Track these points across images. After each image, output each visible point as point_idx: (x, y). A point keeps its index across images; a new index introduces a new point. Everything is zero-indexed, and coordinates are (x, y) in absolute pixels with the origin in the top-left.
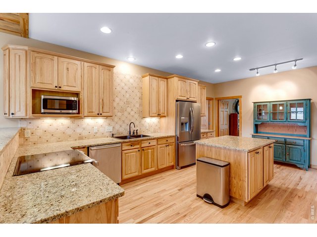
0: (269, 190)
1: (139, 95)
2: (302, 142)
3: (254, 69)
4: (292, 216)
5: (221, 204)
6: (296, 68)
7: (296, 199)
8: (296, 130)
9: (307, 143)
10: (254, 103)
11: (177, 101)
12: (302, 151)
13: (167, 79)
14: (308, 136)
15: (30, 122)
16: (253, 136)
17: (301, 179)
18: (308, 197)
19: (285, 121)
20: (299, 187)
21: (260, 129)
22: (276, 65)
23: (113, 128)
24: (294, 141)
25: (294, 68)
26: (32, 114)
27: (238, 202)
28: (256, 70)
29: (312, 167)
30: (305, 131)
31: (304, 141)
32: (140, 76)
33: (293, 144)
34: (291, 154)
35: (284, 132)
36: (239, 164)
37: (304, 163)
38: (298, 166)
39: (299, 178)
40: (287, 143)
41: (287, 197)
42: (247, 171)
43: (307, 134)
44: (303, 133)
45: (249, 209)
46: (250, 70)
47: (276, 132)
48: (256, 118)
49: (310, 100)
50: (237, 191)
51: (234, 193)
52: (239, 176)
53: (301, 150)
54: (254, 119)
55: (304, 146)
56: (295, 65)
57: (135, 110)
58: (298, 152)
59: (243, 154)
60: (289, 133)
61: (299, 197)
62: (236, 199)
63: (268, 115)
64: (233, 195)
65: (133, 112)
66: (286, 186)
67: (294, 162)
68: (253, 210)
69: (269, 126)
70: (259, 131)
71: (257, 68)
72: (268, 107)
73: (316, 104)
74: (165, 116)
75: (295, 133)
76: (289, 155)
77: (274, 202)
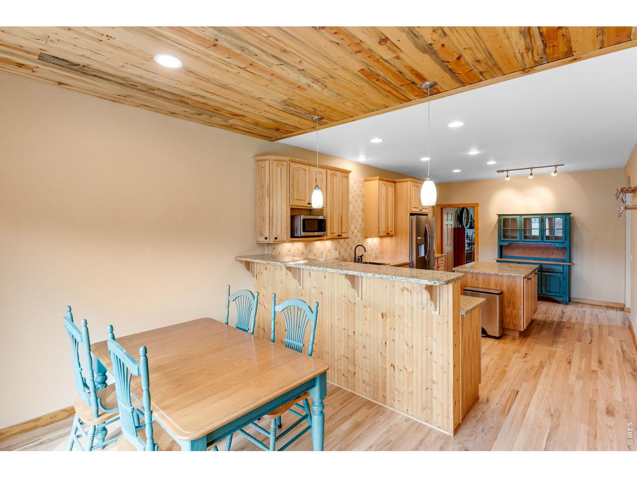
0: (535, 324)
1: (361, 206)
2: (561, 268)
3: (503, 171)
4: (566, 341)
5: (497, 335)
6: (556, 174)
7: (565, 329)
8: (552, 253)
9: (566, 269)
10: (499, 215)
11: (411, 214)
12: (562, 279)
13: (395, 182)
14: (568, 260)
15: (274, 247)
16: (497, 261)
17: (563, 312)
18: (576, 327)
19: (540, 240)
20: (564, 320)
21: (505, 253)
22: (531, 168)
23: (339, 252)
24: (552, 267)
25: (553, 175)
26: (291, 237)
27: (511, 333)
28: (505, 172)
29: (572, 300)
30: (564, 254)
31: (563, 267)
32: (362, 179)
33: (551, 271)
34: (548, 284)
35: (537, 256)
36: (512, 292)
37: (563, 295)
38: (557, 299)
39: (561, 312)
40: (543, 270)
41: (555, 328)
42: (522, 298)
43: (566, 257)
44: (560, 257)
45: (524, 339)
46: (498, 171)
47: (527, 256)
48: (502, 236)
49: (570, 214)
50: (511, 321)
51: (508, 324)
52: (514, 304)
53: (559, 278)
54: (499, 237)
55: (563, 273)
56: (556, 172)
57: (358, 227)
58: (556, 281)
59: (518, 280)
60: (544, 257)
61: (567, 328)
62: (509, 330)
63: (518, 232)
64: (506, 326)
65: (356, 230)
66: (550, 319)
67: (553, 294)
68: (528, 339)
69: (518, 247)
70: (503, 254)
71: (507, 171)
72: (518, 221)
73: (576, 219)
74: (392, 236)
75: (552, 257)
76: (546, 285)
77: (545, 332)
